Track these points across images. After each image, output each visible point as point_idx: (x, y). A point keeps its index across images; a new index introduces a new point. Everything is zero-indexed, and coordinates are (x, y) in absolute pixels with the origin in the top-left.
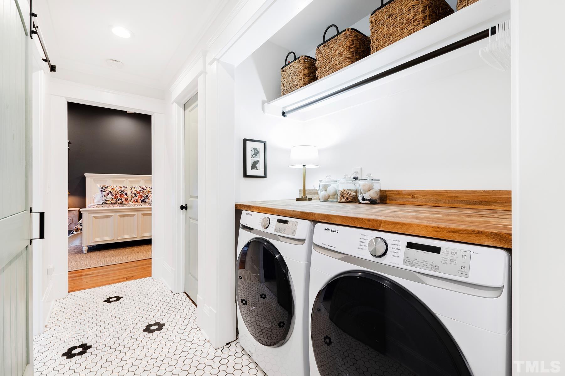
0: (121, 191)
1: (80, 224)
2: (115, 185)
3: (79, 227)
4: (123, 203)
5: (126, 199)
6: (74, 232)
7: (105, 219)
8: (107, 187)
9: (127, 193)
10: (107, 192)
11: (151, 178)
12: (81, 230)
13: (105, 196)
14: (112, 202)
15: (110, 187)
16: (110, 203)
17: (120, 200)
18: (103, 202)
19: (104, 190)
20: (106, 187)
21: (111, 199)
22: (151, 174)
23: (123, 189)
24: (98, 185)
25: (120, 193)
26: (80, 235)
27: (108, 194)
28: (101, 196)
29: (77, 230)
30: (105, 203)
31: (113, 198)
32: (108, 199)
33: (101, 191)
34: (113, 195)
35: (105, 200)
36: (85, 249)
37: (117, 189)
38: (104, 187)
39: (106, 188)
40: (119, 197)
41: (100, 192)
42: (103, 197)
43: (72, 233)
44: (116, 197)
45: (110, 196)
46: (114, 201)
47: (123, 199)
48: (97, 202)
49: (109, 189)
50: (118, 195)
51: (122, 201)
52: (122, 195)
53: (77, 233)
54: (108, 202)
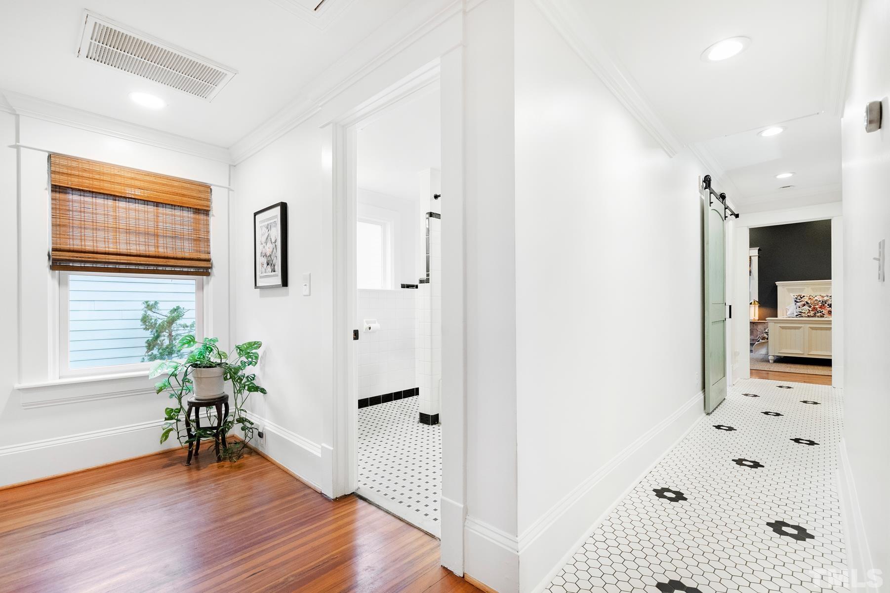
0: (823, 301)
1: (766, 333)
2: (813, 294)
3: (765, 335)
4: (825, 316)
5: (829, 311)
6: (761, 340)
7: (793, 331)
8: (804, 296)
9: (831, 304)
10: (803, 303)
11: (831, 284)
12: (767, 339)
13: (799, 307)
14: (809, 314)
15: (807, 296)
16: (806, 315)
17: (820, 312)
18: (797, 314)
19: (799, 301)
20: (802, 296)
21: (808, 311)
22: (830, 278)
23: (825, 298)
24: (792, 295)
25: (821, 304)
26: (766, 344)
27: (804, 305)
28: (795, 307)
29: (764, 338)
30: (800, 315)
31: (810, 309)
32: (803, 311)
33: (796, 301)
34: (810, 307)
35: (800, 312)
36: (771, 358)
37: (816, 298)
38: (799, 297)
39: (802, 298)
40: (819, 309)
41: (794, 303)
42: (798, 308)
43: (759, 341)
44: (814, 309)
45: (806, 307)
46: (812, 313)
47: (825, 312)
48: (789, 315)
49: (806, 299)
50: (817, 307)
51: (823, 314)
52: (824, 306)
53: (763, 341)
54: (803, 315)
